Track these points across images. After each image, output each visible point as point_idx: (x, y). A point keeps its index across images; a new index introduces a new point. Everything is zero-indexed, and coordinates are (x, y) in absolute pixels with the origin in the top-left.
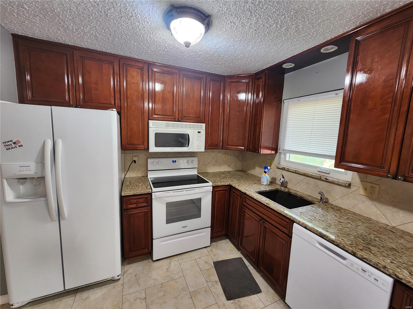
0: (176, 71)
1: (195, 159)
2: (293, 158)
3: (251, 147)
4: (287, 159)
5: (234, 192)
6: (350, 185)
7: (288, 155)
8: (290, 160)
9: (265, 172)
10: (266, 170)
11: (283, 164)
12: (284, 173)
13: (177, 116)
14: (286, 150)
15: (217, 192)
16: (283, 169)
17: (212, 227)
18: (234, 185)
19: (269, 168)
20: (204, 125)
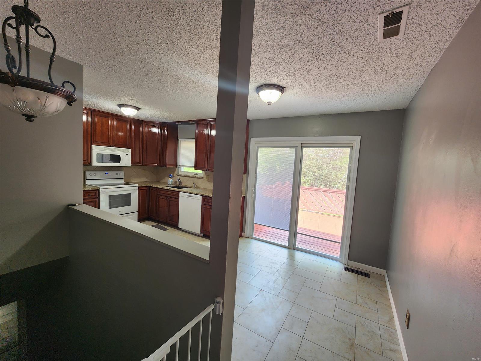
0: (110, 116)
1: (123, 173)
2: (185, 170)
3: (161, 164)
4: (182, 170)
5: (152, 190)
6: (203, 177)
7: (182, 168)
8: (184, 171)
9: (170, 178)
10: (171, 177)
11: (180, 173)
12: (180, 177)
13: (111, 144)
14: (181, 166)
15: (141, 190)
16: (180, 175)
17: (138, 212)
18: (152, 186)
19: (172, 175)
20: (130, 150)
